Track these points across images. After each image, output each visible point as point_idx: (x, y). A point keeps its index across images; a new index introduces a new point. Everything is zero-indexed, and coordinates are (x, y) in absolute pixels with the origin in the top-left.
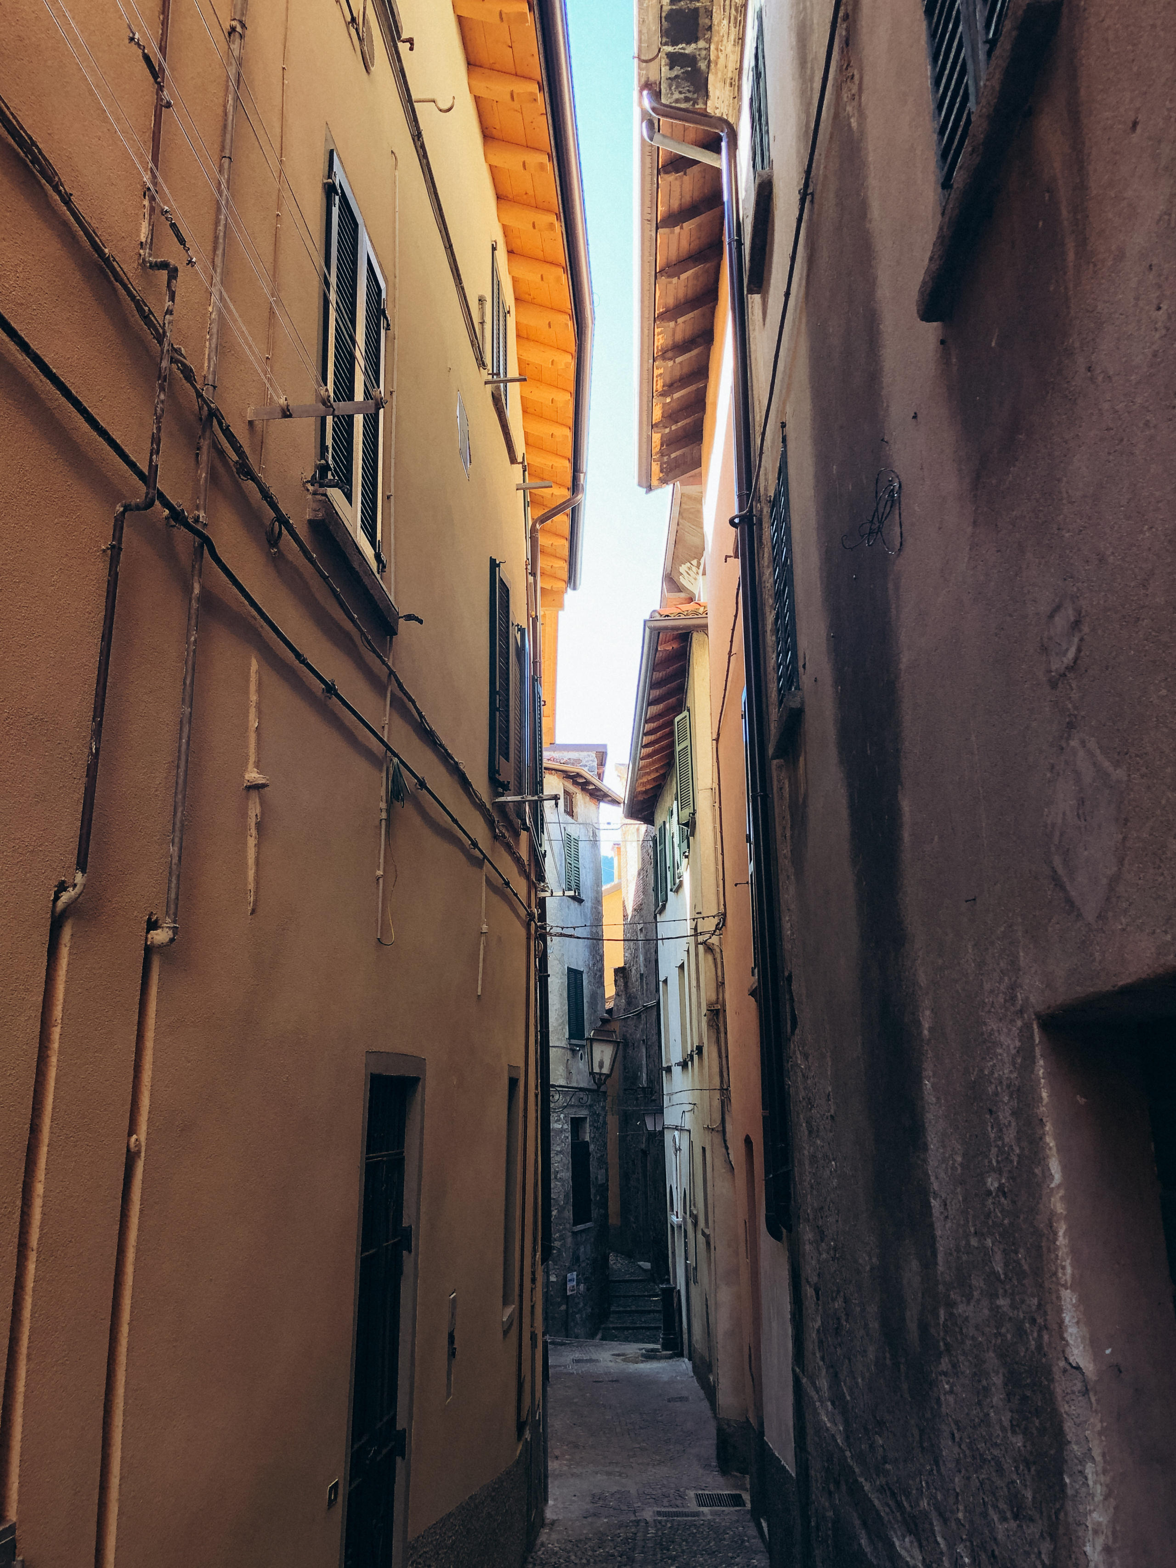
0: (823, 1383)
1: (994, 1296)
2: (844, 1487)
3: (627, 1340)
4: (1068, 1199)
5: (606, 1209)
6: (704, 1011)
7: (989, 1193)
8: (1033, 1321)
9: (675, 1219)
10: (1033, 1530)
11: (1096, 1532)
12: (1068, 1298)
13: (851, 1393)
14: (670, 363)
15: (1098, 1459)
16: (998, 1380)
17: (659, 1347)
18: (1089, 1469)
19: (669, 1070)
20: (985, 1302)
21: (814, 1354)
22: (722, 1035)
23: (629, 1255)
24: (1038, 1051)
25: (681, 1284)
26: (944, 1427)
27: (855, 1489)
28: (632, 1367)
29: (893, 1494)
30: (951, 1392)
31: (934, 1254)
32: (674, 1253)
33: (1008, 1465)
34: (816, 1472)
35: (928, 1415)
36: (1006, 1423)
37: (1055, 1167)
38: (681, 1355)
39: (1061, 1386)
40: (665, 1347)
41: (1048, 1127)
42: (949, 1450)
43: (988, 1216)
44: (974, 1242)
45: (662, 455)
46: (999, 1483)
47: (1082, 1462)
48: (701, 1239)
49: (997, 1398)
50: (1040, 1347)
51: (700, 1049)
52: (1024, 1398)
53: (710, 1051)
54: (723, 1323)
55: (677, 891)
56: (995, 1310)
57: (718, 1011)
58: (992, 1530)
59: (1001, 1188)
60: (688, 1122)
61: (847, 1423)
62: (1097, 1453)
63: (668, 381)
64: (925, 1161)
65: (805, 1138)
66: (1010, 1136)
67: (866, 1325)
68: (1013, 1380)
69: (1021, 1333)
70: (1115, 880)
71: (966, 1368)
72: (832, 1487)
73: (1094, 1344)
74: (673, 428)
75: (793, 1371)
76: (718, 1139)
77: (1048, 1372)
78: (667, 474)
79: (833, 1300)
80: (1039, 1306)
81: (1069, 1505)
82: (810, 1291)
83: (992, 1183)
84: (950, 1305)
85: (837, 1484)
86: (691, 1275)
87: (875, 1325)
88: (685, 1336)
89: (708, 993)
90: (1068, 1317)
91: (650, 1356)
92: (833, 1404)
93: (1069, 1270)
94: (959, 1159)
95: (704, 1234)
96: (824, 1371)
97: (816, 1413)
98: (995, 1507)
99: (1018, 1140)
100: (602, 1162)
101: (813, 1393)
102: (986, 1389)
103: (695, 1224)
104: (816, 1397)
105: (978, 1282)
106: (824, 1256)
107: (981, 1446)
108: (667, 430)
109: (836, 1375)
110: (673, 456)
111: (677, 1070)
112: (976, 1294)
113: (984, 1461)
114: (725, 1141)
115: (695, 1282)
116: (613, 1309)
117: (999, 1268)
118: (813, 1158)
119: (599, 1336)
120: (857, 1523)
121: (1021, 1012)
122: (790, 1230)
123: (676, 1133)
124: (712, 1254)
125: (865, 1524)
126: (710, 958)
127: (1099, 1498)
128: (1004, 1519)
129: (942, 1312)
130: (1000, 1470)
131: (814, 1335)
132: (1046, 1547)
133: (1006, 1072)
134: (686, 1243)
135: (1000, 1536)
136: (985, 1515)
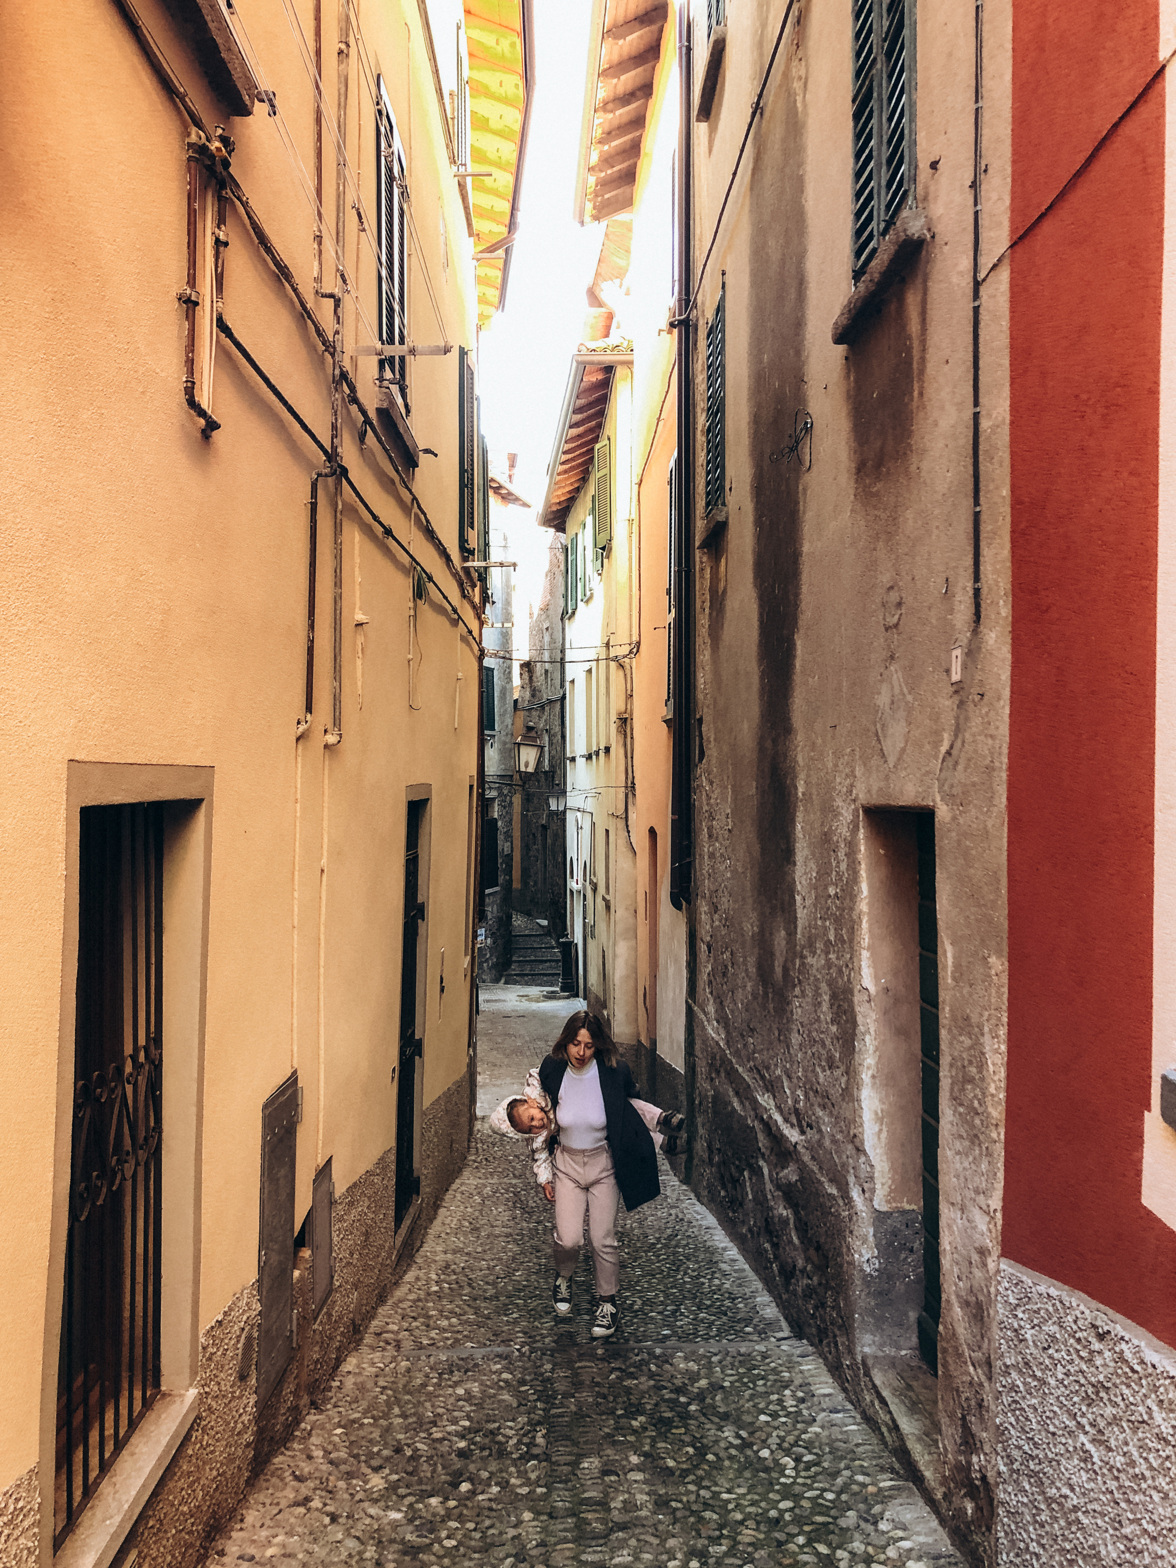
0: (711, 1009)
1: (827, 953)
2: (723, 1075)
3: (527, 984)
4: (871, 905)
5: (511, 876)
6: (614, 717)
7: (830, 896)
8: (847, 966)
9: (573, 885)
10: (837, 1073)
11: (868, 1068)
12: (865, 954)
13: (732, 1011)
14: (611, 116)
15: (873, 1033)
16: (826, 998)
17: (558, 989)
18: (868, 1038)
19: (573, 759)
20: (823, 956)
21: (704, 990)
22: (629, 739)
23: (528, 914)
24: (861, 824)
25: (578, 938)
26: (794, 1027)
27: (732, 1075)
28: (535, 1006)
29: (759, 1071)
30: (800, 1006)
31: (796, 927)
32: (572, 913)
33: (828, 1042)
34: (702, 1068)
35: (785, 1021)
36: (829, 1020)
37: (864, 887)
38: (577, 996)
39: (858, 998)
40: (563, 989)
41: (863, 866)
42: (795, 1039)
43: (828, 909)
44: (819, 923)
45: (596, 196)
46: (823, 1052)
47: (863, 1034)
48: (600, 904)
49: (825, 1007)
50: (849, 979)
51: (607, 750)
52: (839, 1006)
53: (617, 751)
54: (619, 971)
55: (587, 602)
56: (828, 960)
57: (626, 719)
58: (817, 1076)
59: (836, 894)
60: (590, 805)
61: (728, 1033)
62: (872, 1031)
63: (607, 129)
64: (794, 872)
65: (706, 839)
66: (843, 866)
67: (747, 970)
68: (834, 997)
69: (840, 972)
70: (903, 750)
71: (809, 993)
72: (713, 1075)
73: (877, 978)
74: (609, 172)
75: (687, 1002)
76: (621, 824)
77: (852, 992)
78: (599, 211)
79: (722, 953)
80: (851, 958)
81: (856, 1055)
82: (704, 947)
83: (832, 891)
84: (803, 957)
85: (718, 1072)
86: (589, 932)
87: (753, 970)
88: (581, 981)
89: (617, 704)
90: (864, 964)
91: (551, 996)
92: (718, 1022)
93: (867, 940)
94: (814, 874)
95: (604, 899)
96: (711, 1001)
97: (704, 1029)
98: (820, 1065)
99: (847, 870)
100: (508, 836)
101: (702, 1016)
102: (820, 1003)
103: (595, 890)
104: (704, 1019)
105: (819, 945)
106: (717, 923)
107: (814, 1034)
108: (603, 174)
109: (721, 1003)
110: (606, 196)
111: (581, 762)
112: (818, 951)
113: (815, 1041)
114: (627, 826)
115: (593, 936)
116: (514, 958)
117: (832, 938)
118: (712, 856)
119: (503, 981)
120: (731, 1093)
121: (854, 801)
122: (689, 902)
123: (579, 814)
124: (612, 917)
125: (737, 1094)
126: (621, 673)
127: (871, 1052)
128: (825, 1071)
129: (798, 962)
130: (824, 1045)
131: (705, 977)
132: (844, 1080)
133: (845, 832)
134: (584, 905)
135: (821, 1080)
136: (814, 1071)
